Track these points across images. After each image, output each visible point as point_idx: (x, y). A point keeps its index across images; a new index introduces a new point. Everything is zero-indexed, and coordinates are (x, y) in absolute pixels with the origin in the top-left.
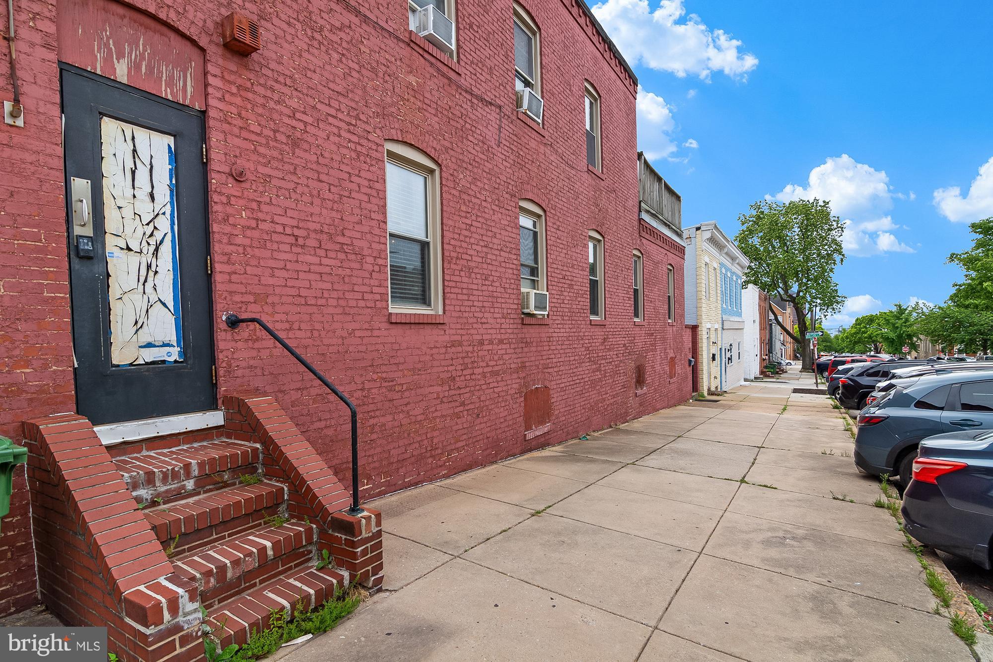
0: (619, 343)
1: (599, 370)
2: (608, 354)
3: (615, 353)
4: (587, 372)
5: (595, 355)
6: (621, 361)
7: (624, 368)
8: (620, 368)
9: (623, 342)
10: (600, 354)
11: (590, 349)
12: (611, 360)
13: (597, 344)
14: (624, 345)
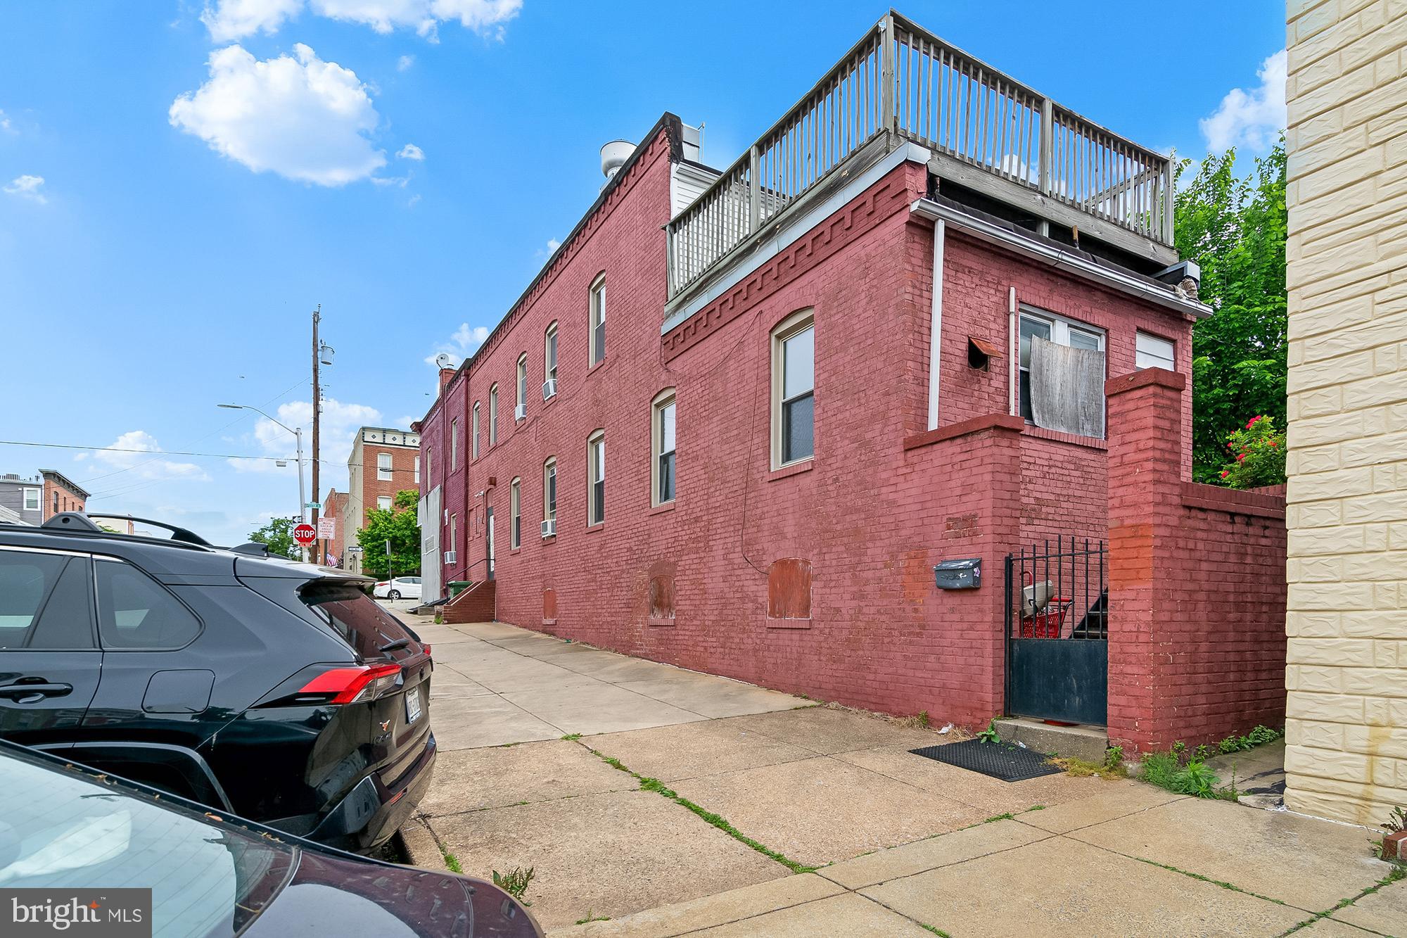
0: (621, 547)
1: (594, 580)
2: (605, 562)
3: (615, 560)
4: (582, 581)
5: (591, 565)
6: (623, 571)
7: (628, 580)
8: (622, 580)
9: (627, 545)
10: (596, 563)
11: (586, 558)
12: (608, 570)
13: (593, 552)
14: (630, 549)
